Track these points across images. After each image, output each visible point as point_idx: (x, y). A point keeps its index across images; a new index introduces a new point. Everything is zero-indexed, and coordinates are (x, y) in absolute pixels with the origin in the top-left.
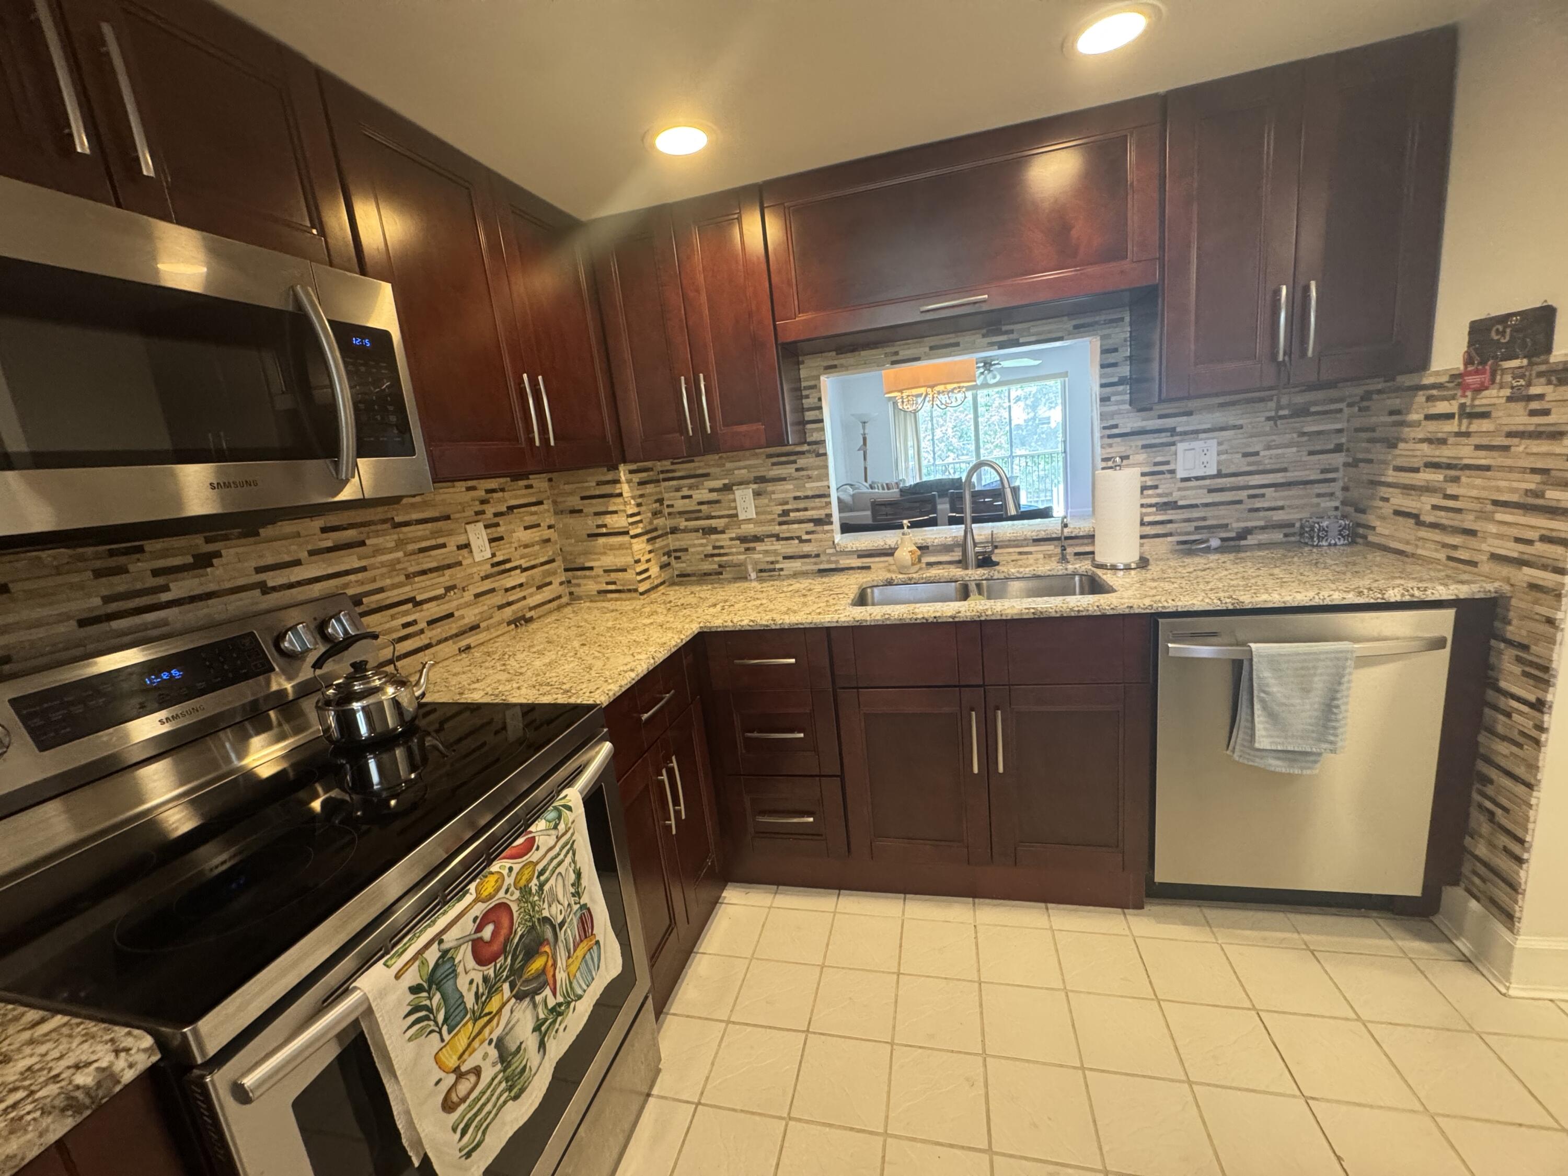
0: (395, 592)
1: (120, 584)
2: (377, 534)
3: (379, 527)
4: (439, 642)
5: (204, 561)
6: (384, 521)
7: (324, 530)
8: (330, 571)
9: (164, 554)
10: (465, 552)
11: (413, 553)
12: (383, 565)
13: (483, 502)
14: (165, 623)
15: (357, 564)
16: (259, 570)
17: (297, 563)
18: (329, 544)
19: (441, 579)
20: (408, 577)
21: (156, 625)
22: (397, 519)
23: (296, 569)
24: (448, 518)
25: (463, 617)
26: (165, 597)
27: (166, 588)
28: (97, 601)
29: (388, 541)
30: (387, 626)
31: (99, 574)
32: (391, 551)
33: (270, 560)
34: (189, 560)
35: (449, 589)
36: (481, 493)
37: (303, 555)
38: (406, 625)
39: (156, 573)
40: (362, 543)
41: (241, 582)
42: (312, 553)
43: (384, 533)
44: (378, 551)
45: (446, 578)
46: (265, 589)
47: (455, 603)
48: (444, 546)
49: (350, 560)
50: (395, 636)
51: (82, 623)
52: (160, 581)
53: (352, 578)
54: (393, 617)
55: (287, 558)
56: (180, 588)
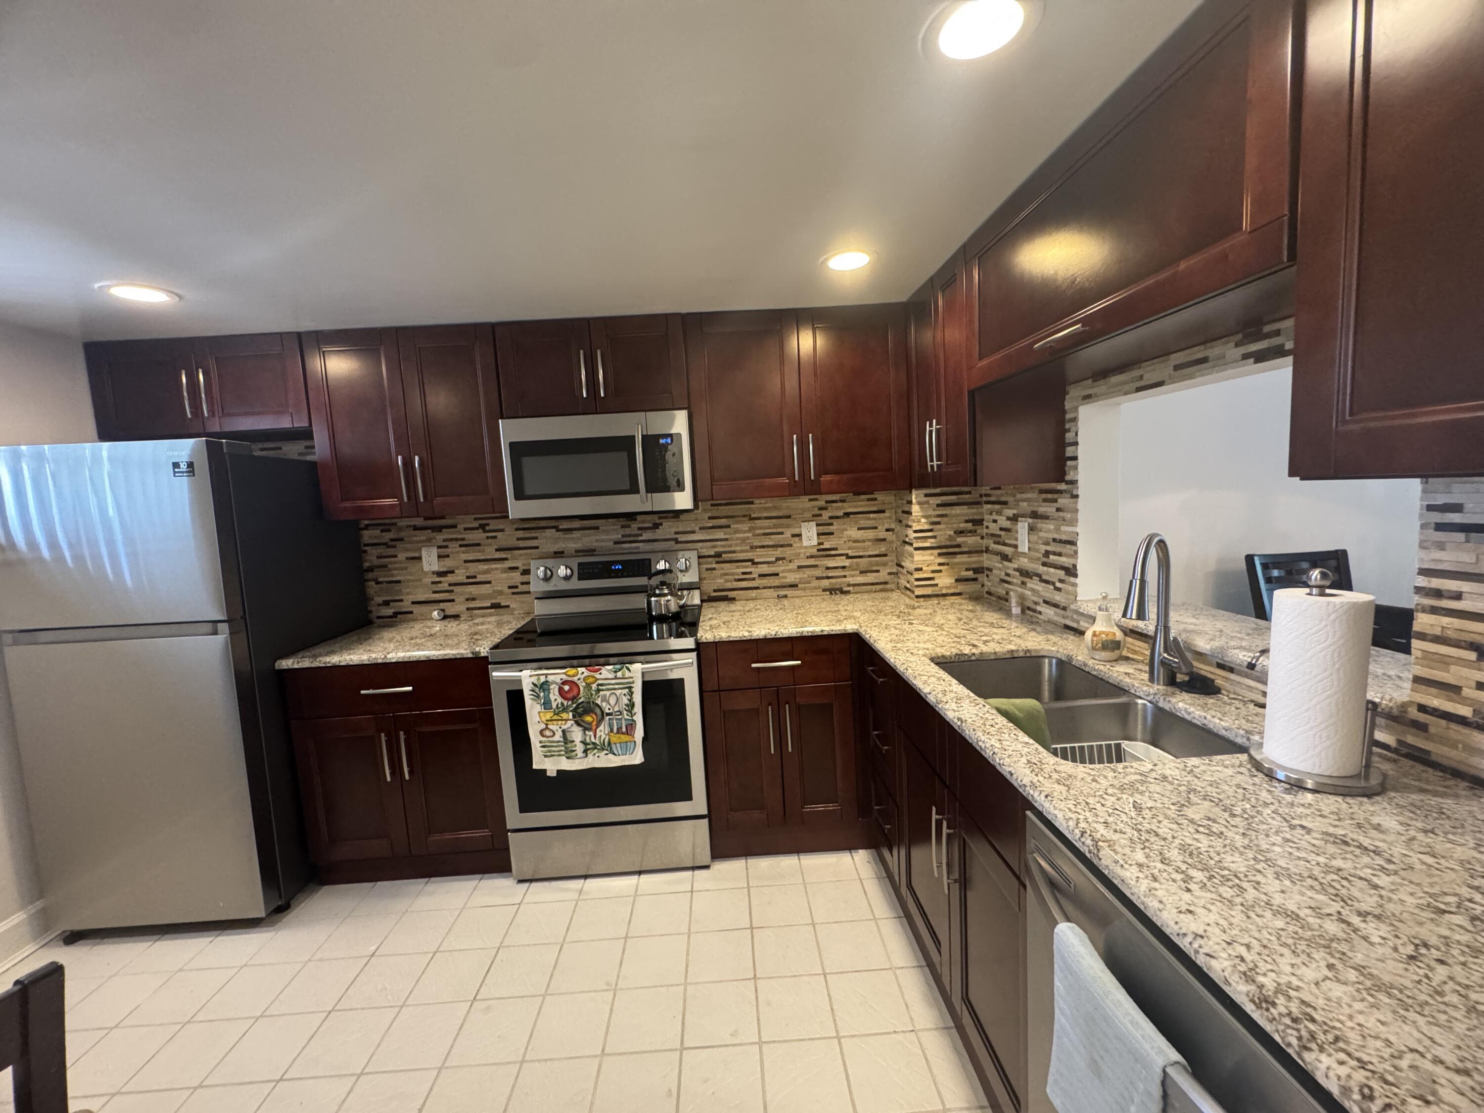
0: (742, 555)
1: (627, 531)
2: (738, 522)
3: (741, 519)
4: (765, 588)
5: (656, 526)
6: (744, 516)
7: (710, 518)
8: (708, 538)
9: (643, 522)
10: (797, 539)
11: (759, 535)
12: (738, 539)
13: (821, 509)
14: (638, 548)
15: (723, 536)
16: (676, 533)
17: (693, 532)
18: (711, 525)
19: (774, 553)
20: (752, 548)
21: (635, 548)
22: (753, 516)
23: (692, 535)
24: (789, 517)
25: (785, 577)
26: (640, 538)
27: (641, 535)
28: (620, 536)
29: (745, 526)
30: (733, 571)
31: (622, 527)
32: (745, 532)
33: (681, 529)
34: (651, 525)
35: (778, 559)
36: (822, 503)
37: (697, 529)
38: (743, 573)
39: (639, 529)
40: (729, 526)
41: (668, 537)
42: (701, 529)
43: (743, 522)
44: (737, 531)
45: (779, 552)
46: (677, 541)
47: (782, 568)
48: (782, 533)
49: (720, 534)
50: (737, 577)
51: (615, 543)
52: (640, 532)
53: (719, 543)
54: (738, 567)
55: (689, 529)
56: (646, 536)
